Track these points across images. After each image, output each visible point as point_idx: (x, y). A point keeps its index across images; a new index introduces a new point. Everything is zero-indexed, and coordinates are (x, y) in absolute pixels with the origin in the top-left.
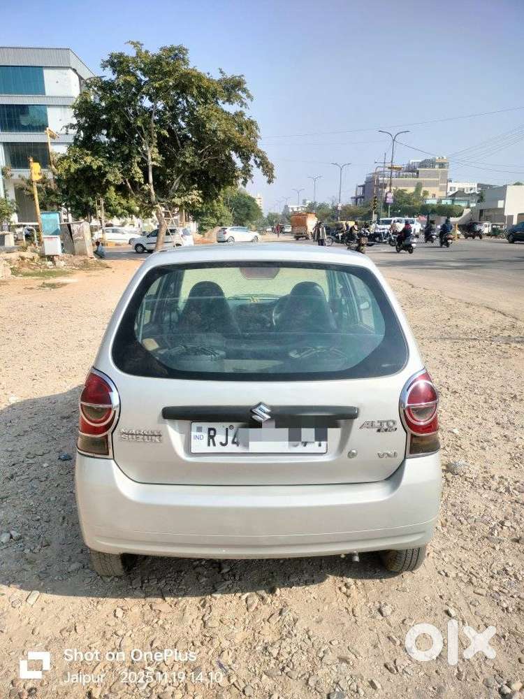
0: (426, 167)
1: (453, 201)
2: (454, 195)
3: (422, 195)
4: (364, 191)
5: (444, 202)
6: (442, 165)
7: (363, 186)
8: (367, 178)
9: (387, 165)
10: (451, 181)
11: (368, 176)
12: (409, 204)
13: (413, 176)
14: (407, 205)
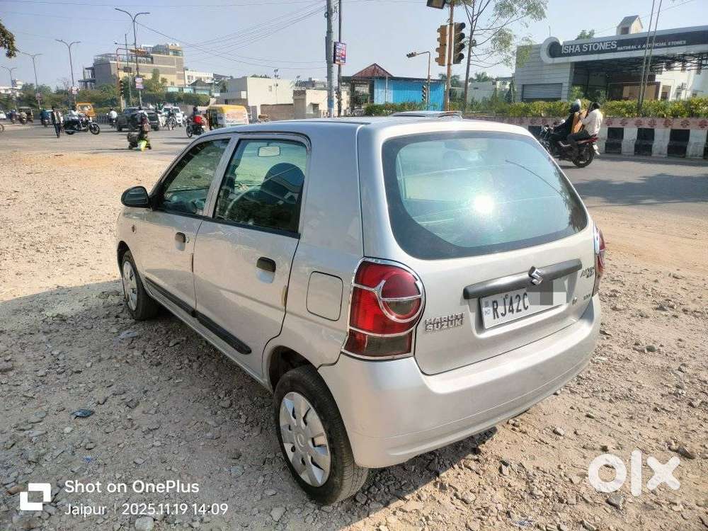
0: (159, 53)
1: (195, 90)
2: (194, 84)
3: (160, 82)
4: (93, 74)
5: (186, 91)
6: (176, 52)
7: (92, 69)
8: (95, 60)
9: (129, 47)
10: (187, 70)
11: (96, 58)
12: (151, 91)
13: (148, 62)
14: (149, 92)
